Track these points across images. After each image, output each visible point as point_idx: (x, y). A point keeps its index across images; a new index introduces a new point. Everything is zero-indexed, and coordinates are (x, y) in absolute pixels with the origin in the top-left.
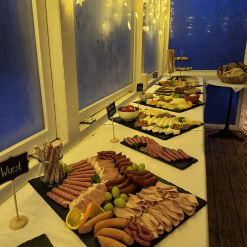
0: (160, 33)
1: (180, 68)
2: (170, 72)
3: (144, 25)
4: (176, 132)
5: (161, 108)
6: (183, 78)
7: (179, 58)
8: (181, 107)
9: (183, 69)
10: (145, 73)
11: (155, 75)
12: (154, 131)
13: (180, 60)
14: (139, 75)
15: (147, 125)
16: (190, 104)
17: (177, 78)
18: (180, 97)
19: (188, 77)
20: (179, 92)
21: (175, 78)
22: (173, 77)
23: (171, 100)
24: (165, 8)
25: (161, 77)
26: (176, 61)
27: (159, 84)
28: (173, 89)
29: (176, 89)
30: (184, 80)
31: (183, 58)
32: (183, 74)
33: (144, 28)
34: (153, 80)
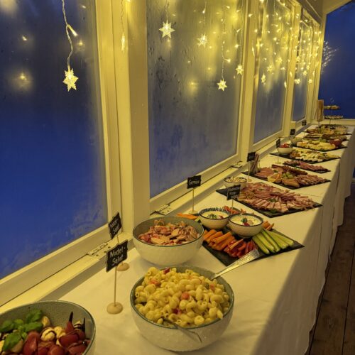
0: (310, 81)
1: (329, 117)
2: (319, 121)
3: (296, 77)
4: (319, 160)
5: (309, 148)
6: (333, 127)
7: (329, 107)
8: (326, 148)
9: (333, 118)
10: (293, 120)
11: (304, 123)
12: (304, 159)
13: (330, 109)
14: (288, 123)
15: (299, 156)
16: (334, 146)
17: (327, 126)
18: (326, 142)
19: (338, 126)
20: (326, 138)
21: (324, 127)
22: (322, 125)
23: (318, 143)
24: (317, 54)
25: (309, 125)
26: (326, 110)
27: (307, 132)
28: (321, 135)
29: (323, 135)
30: (333, 129)
31: (334, 106)
32: (333, 122)
33: (296, 80)
34: (301, 127)
